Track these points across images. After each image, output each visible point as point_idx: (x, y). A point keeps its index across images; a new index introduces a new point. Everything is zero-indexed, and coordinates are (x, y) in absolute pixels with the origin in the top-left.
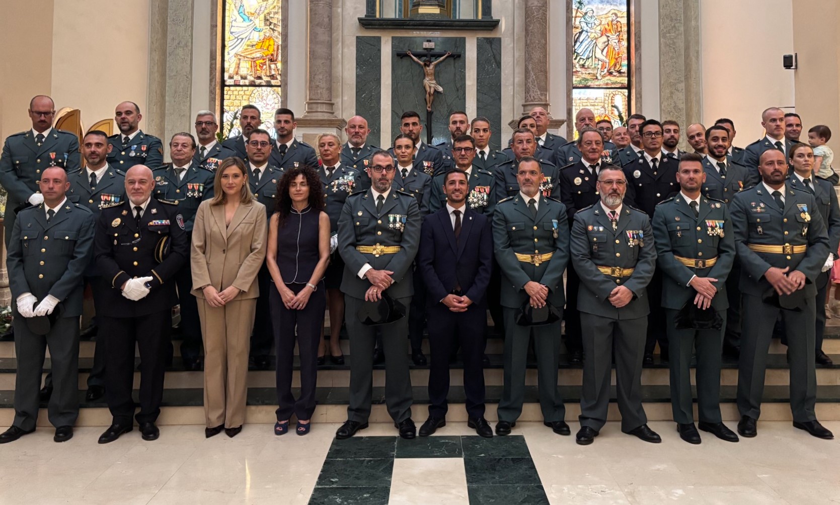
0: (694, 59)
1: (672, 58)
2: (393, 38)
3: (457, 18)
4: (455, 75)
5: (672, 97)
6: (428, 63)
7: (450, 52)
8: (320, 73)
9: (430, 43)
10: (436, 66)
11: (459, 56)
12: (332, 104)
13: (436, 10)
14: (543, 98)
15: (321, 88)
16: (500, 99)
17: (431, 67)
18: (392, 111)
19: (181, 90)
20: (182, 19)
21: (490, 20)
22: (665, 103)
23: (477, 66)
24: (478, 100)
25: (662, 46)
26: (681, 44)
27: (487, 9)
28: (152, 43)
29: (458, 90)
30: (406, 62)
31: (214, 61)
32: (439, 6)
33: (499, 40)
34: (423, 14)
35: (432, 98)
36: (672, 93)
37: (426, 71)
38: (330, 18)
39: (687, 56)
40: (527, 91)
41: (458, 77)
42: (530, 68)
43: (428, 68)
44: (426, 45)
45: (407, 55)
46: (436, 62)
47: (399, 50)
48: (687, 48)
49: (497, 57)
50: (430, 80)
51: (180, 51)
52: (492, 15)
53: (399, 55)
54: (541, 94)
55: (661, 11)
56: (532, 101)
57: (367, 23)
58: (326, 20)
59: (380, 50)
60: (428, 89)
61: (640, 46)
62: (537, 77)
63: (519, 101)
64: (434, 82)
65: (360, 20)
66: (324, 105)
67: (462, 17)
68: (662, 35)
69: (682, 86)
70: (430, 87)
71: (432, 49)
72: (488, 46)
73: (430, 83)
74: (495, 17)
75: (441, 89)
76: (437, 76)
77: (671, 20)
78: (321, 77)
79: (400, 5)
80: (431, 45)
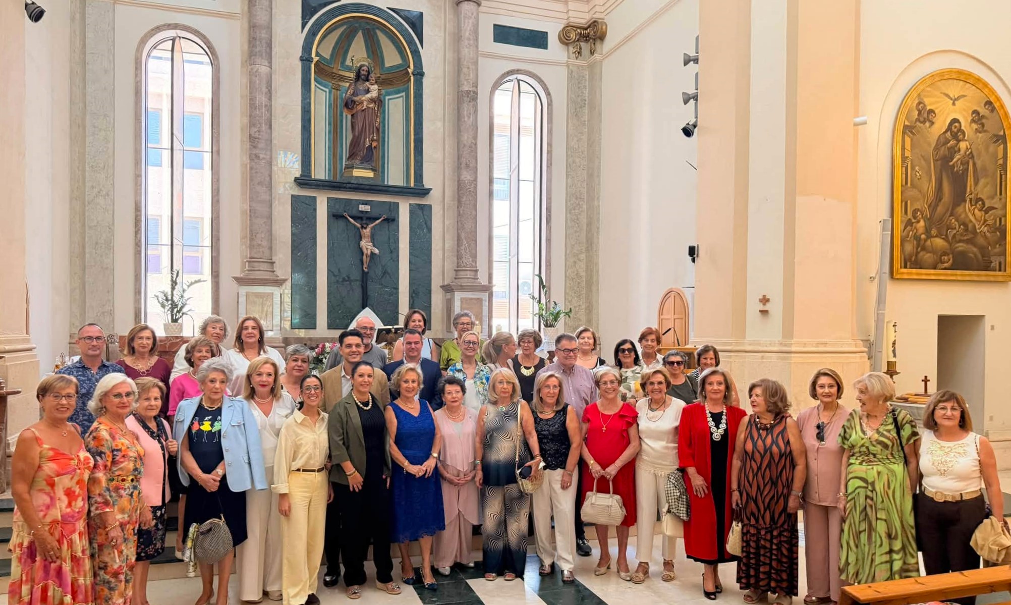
0: (595, 234)
1: (576, 232)
2: (328, 198)
3: (386, 183)
4: (389, 238)
5: (575, 266)
6: (365, 226)
7: (385, 216)
8: (262, 232)
9: (367, 206)
10: (373, 228)
11: (393, 220)
12: (273, 263)
13: (370, 174)
14: (474, 264)
15: (263, 247)
16: (431, 262)
17: (368, 229)
18: (329, 270)
19: (103, 241)
20: (102, 165)
21: (422, 188)
22: (570, 271)
23: (410, 230)
24: (410, 262)
25: (569, 222)
26: (584, 220)
27: (419, 177)
28: (72, 191)
29: (391, 252)
30: (341, 223)
31: (139, 213)
32: (372, 170)
33: (430, 206)
34: (357, 177)
35: (368, 259)
36: (575, 262)
37: (362, 233)
38: (270, 176)
39: (589, 231)
40: (459, 257)
41: (392, 240)
42: (463, 235)
43: (364, 231)
44: (362, 208)
45: (343, 217)
46: (372, 225)
47: (334, 211)
48: (589, 224)
49: (428, 223)
50: (367, 242)
51: (101, 201)
52: (424, 183)
53: (335, 216)
54: (473, 261)
55: (569, 190)
56: (464, 266)
57: (304, 181)
58: (267, 179)
59: (315, 210)
60: (365, 251)
61: (550, 219)
62: (469, 246)
63: (450, 266)
64: (371, 244)
65: (296, 179)
66: (266, 264)
67: (391, 183)
68: (569, 210)
69: (583, 256)
70: (367, 249)
71: (367, 212)
72: (420, 212)
73: (367, 245)
74: (427, 186)
75: (376, 251)
76: (373, 238)
77: (576, 199)
78: (263, 236)
79: (329, 164)
80: (367, 208)
